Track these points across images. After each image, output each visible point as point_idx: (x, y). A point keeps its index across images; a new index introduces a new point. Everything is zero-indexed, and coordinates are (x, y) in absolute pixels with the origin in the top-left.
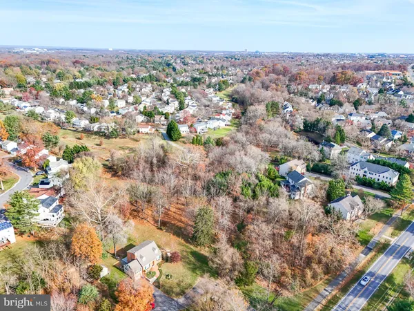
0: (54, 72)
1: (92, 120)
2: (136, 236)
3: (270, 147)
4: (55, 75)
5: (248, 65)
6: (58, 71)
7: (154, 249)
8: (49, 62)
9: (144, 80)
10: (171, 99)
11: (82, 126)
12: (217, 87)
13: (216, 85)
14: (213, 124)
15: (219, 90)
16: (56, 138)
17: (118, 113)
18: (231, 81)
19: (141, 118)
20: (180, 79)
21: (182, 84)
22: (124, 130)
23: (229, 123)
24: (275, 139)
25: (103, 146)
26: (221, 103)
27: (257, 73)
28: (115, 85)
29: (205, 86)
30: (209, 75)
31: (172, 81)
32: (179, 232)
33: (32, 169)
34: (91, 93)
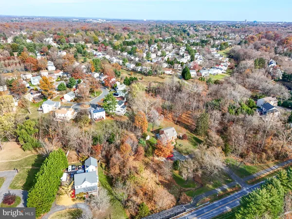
0: (113, 34)
1: (137, 64)
2: (163, 125)
3: (254, 88)
4: (113, 37)
5: (246, 32)
6: (115, 34)
7: (173, 131)
8: (109, 29)
9: (168, 41)
10: (185, 54)
11: (132, 68)
12: (219, 48)
13: (218, 46)
14: (214, 71)
15: (220, 50)
16: (120, 73)
17: (151, 61)
18: (230, 44)
19: (165, 65)
20: (192, 41)
21: (194, 44)
22: (156, 71)
23: (225, 72)
24: (257, 83)
25: (143, 80)
26: (221, 58)
27: (252, 38)
28: (150, 44)
29: (210, 46)
30: (214, 39)
31: (186, 42)
32: (187, 127)
33: (108, 88)
34: (136, 48)
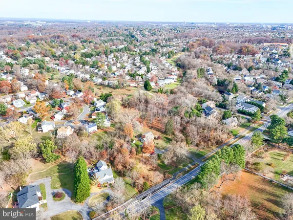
1: (103, 79)
3: (199, 94)
5: (186, 37)
10: (141, 65)
12: (167, 56)
13: (166, 54)
14: (167, 81)
15: (169, 58)
17: (114, 74)
18: (176, 51)
19: (128, 78)
20: (144, 50)
21: (145, 54)
23: (176, 81)
24: (201, 90)
25: (113, 93)
26: (171, 67)
27: (192, 45)
29: (160, 55)
30: (161, 47)
31: (138, 51)
34: (97, 62)
